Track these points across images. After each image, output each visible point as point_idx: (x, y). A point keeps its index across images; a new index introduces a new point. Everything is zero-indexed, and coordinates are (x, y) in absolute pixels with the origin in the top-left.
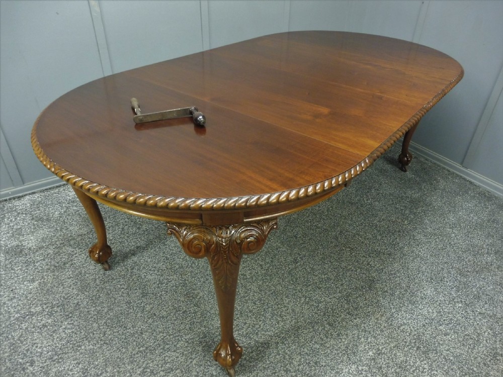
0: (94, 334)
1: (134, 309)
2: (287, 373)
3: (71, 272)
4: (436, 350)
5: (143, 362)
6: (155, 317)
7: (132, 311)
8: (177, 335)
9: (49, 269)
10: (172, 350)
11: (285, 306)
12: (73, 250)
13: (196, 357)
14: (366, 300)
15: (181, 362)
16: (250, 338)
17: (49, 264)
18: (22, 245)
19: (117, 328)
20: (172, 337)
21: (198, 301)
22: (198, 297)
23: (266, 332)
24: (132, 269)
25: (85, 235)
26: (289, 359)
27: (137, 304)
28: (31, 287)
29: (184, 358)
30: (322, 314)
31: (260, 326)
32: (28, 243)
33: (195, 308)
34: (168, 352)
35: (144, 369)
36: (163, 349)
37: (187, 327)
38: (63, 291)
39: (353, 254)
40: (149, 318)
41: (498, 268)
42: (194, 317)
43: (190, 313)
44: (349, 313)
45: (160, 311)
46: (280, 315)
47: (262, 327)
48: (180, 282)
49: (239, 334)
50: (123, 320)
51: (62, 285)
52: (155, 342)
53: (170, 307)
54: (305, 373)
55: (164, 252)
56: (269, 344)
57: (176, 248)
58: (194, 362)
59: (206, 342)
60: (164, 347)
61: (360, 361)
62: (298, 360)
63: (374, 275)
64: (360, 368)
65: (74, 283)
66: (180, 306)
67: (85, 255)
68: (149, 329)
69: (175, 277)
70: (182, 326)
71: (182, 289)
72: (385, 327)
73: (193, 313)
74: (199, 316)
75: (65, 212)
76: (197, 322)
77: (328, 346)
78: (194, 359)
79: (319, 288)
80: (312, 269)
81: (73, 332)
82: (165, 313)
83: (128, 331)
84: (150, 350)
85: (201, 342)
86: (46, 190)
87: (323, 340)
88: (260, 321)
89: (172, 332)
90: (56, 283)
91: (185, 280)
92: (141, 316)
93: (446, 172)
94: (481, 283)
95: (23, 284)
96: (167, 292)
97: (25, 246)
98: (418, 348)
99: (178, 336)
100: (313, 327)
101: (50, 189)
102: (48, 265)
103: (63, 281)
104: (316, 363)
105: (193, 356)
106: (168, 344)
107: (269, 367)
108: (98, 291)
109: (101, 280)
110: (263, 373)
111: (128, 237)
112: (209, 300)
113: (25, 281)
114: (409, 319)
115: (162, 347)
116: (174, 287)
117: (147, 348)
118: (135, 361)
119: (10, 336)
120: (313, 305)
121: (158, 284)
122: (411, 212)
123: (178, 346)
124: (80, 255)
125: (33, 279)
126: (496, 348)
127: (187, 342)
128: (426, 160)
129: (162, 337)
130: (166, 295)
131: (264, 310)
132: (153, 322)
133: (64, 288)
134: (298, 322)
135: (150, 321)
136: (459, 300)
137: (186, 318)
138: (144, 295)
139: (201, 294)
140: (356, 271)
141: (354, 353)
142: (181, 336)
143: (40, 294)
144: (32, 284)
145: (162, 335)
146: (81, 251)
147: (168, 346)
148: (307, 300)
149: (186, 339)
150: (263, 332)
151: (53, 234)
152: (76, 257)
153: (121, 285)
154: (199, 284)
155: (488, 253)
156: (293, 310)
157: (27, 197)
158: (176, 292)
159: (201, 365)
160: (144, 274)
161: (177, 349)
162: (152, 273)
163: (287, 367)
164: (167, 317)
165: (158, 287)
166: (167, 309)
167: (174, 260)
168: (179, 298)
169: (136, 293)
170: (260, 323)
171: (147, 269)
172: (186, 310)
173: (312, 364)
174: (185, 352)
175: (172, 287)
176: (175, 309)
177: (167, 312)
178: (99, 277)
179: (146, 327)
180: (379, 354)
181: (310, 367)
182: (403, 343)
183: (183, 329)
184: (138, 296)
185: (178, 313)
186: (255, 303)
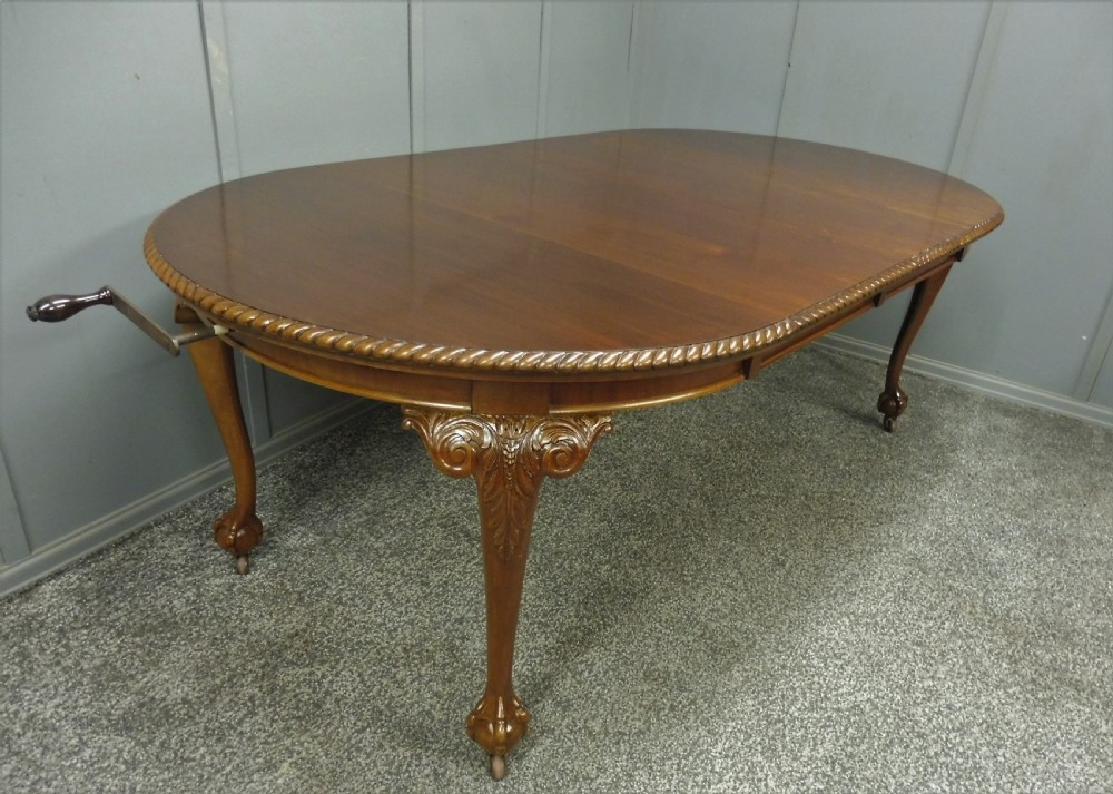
1: (569, 739)
2: (924, 739)
3: (353, 719)
6: (626, 738)
7: (569, 743)
8: (697, 752)
9: (289, 729)
10: (716, 781)
11: (829, 640)
12: (307, 670)
13: (767, 776)
14: (933, 591)
16: (821, 709)
17: (277, 717)
18: (153, 699)
19: (571, 787)
20: (691, 758)
21: (679, 681)
22: (673, 674)
23: (837, 690)
25: (305, 631)
26: (909, 717)
27: (567, 727)
28: (280, 781)
30: (892, 631)
31: (819, 683)
32: (168, 691)
33: (686, 694)
34: (709, 787)
37: (702, 730)
38: (374, 762)
39: (855, 526)
40: (618, 743)
41: (1053, 495)
42: (698, 711)
43: (684, 707)
44: (926, 618)
45: (626, 723)
46: (834, 654)
47: (824, 685)
48: (613, 658)
49: (800, 709)
50: (568, 766)
51: (359, 750)
52: (670, 781)
53: (638, 710)
54: (948, 729)
56: (858, 706)
57: (545, 601)
59: (760, 743)
61: (1001, 681)
62: (920, 713)
63: (911, 549)
64: (1010, 691)
65: (384, 738)
66: (655, 701)
67: (351, 671)
68: (636, 763)
69: (594, 654)
70: (693, 735)
71: (628, 670)
72: (990, 621)
73: (689, 704)
74: (706, 705)
75: (199, 595)
76: (712, 717)
77: (943, 677)
78: (765, 780)
79: (854, 594)
80: (817, 568)
82: (638, 724)
83: (598, 781)
85: (750, 747)
86: (88, 558)
87: (928, 671)
88: (813, 676)
89: (685, 751)
90: (338, 750)
92: (598, 747)
93: (875, 367)
94: (1051, 521)
95: (252, 781)
96: (605, 685)
97: (164, 699)
98: (1054, 635)
99: (701, 753)
100: (898, 656)
101: (100, 552)
102: (273, 721)
103: (353, 741)
104: (949, 707)
105: (760, 775)
106: (697, 775)
107: (891, 742)
111: (416, 607)
112: (695, 672)
113: (251, 775)
114: (1010, 600)
115: (691, 784)
116: (611, 672)
120: (867, 623)
121: (574, 677)
122: (879, 440)
123: (717, 769)
124: (337, 675)
125: (266, 762)
127: (726, 756)
128: (830, 351)
129: (675, 766)
130: (609, 691)
131: (804, 658)
132: (631, 748)
133: (368, 755)
134: (870, 657)
135: (624, 747)
136: (1046, 552)
137: (685, 717)
138: (564, 705)
139: (672, 668)
140: (881, 551)
141: (984, 673)
142: (708, 751)
143: (318, 786)
144: (276, 775)
145: (670, 762)
146: (332, 668)
147: (700, 778)
149: (720, 753)
150: (834, 692)
151: (217, 653)
152: (331, 682)
154: (650, 650)
155: (1025, 476)
156: (847, 641)
157: (48, 588)
158: (622, 679)
160: (526, 667)
161: (721, 775)
162: (541, 661)
163: (916, 729)
164: (649, 729)
165: (579, 682)
166: (636, 716)
167: (562, 624)
168: (640, 688)
169: (544, 708)
170: (816, 679)
171: (523, 657)
172: (672, 705)
173: (945, 712)
174: (741, 775)
175: (606, 672)
176: (650, 709)
177: (639, 720)
178: (431, 706)
179: (627, 760)
180: (1016, 662)
181: (947, 717)
182: (1031, 636)
183: (699, 738)
184: (554, 713)
185: (662, 713)
186: (778, 651)
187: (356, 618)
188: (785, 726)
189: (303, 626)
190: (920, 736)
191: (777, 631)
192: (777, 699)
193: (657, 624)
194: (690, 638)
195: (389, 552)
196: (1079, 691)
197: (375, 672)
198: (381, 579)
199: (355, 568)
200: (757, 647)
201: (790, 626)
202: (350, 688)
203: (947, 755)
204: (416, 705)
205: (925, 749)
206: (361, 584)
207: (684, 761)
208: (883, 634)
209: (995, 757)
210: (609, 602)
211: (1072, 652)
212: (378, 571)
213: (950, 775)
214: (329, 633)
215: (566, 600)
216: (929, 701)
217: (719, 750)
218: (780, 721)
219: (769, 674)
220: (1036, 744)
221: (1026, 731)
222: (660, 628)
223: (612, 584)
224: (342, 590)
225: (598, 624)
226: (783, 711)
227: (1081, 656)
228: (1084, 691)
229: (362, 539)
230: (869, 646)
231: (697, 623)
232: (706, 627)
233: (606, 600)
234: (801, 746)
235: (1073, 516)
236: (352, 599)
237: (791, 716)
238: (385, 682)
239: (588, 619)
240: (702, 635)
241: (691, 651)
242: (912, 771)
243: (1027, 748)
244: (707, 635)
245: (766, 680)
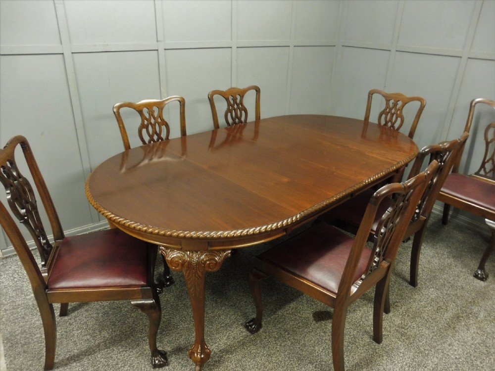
0: (186, 318)
4: (420, 316)
5: (226, 333)
35: (228, 337)
36: (238, 324)
41: (455, 266)
81: (170, 318)
84: (229, 325)
94: (445, 276)
98: (408, 316)
108: (180, 291)
114: (400, 299)
115: (236, 323)
117: (226, 324)
118: (221, 332)
119: (126, 322)
126: (459, 314)
136: (431, 286)
141: (367, 320)
213: (326, 347)
227: (414, 325)
235: (458, 276)
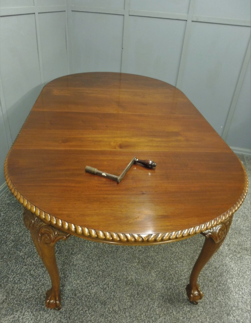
1: (110, 317)
2: (212, 282)
6: (127, 310)
8: (150, 308)
10: (158, 318)
11: (176, 253)
12: (12, 316)
13: (172, 310)
15: (169, 319)
16: (181, 280)
20: (149, 312)
21: (137, 282)
22: (134, 280)
23: (183, 271)
24: (75, 295)
25: (6, 299)
26: (206, 275)
27: (107, 312)
29: (167, 316)
30: (193, 244)
31: (178, 270)
33: (140, 287)
34: (157, 321)
37: (149, 299)
40: (125, 313)
42: (146, 292)
43: (141, 292)
45: (125, 304)
46: (179, 258)
47: (179, 271)
48: (114, 280)
49: (175, 282)
53: (128, 298)
54: (217, 276)
55: (81, 270)
57: (86, 263)
58: (175, 313)
59: (167, 299)
60: (153, 320)
61: (227, 254)
62: (208, 273)
64: (230, 257)
66: (132, 293)
67: (28, 312)
68: (133, 319)
69: (108, 280)
70: (147, 302)
71: (120, 283)
73: (143, 291)
74: (147, 289)
76: (150, 293)
78: (173, 312)
82: (129, 303)
85: (165, 301)
88: (175, 268)
89: (146, 309)
91: (115, 276)
92: (119, 316)
96: (114, 291)
105: (171, 311)
106: (152, 317)
107: (203, 286)
109: (65, 318)
110: (205, 290)
111: (43, 278)
112: (141, 277)
115: (151, 321)
116: (115, 286)
121: (104, 291)
123: (158, 313)
124: (24, 315)
127: (159, 307)
129: (145, 316)
130: (117, 293)
131: (171, 262)
132: (130, 314)
135: (127, 314)
137: (142, 296)
138: (104, 303)
139: (133, 278)
142: (153, 307)
145: (143, 315)
146: (21, 312)
147: (153, 318)
148: (180, 242)
149: (157, 306)
150: (183, 273)
153: (82, 310)
154: (125, 273)
156: (181, 252)
158: (119, 287)
159: (179, 312)
160: (87, 292)
161: (159, 315)
162: (91, 288)
163: (209, 279)
164: (133, 304)
165: (106, 293)
166: (128, 300)
167: (94, 270)
168: (126, 289)
169: (98, 307)
170: (176, 269)
171: (85, 288)
172: (137, 292)
173: (215, 270)
174: (165, 313)
175: (113, 286)
176: (131, 296)
177: (129, 302)
178: (60, 318)
179: (130, 319)
180: (229, 246)
181: (216, 272)
182: (230, 235)
183: (149, 303)
184: (102, 307)
185: (135, 297)
186: (163, 262)
187: (23, 288)
188: (172, 290)
189: (5, 297)
190: (211, 281)
191: (160, 254)
192: (167, 280)
193: (124, 262)
194: (136, 264)
195: (26, 256)
196: (247, 251)
197: (37, 309)
198: (27, 269)
199: (16, 266)
200: (156, 262)
201: (164, 251)
202: (30, 319)
203: (220, 286)
204: (55, 319)
205: (213, 285)
206: (20, 273)
207: (147, 313)
208: (191, 246)
209: (232, 282)
210: (107, 257)
211: (242, 237)
212: (25, 265)
214: (16, 298)
215: (92, 260)
216: (209, 267)
217: (156, 305)
218: (171, 288)
219: (163, 271)
220: (241, 274)
221: (238, 270)
222: (125, 263)
223: (106, 250)
224: (14, 277)
225: (106, 267)
226: (170, 284)
228: (249, 251)
229: (15, 253)
230: (188, 251)
231: (136, 257)
232: (139, 258)
233: (105, 256)
234: (179, 296)
236: (19, 281)
237: (173, 285)
238: (41, 312)
239: (102, 266)
240: (139, 262)
241: (137, 269)
242: (212, 295)
243: (239, 276)
244: (140, 261)
245: (162, 274)
